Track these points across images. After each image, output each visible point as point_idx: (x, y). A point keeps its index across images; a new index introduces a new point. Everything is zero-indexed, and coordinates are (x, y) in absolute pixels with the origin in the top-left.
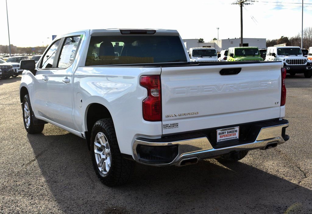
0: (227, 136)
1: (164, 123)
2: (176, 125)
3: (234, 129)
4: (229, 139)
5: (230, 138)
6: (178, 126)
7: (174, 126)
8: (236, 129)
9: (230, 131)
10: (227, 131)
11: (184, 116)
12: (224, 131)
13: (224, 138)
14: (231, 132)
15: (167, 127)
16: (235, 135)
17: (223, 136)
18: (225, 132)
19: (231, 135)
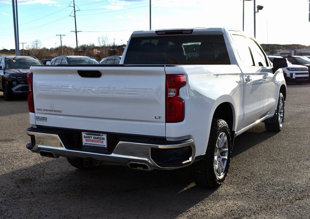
0: (93, 141)
1: (37, 115)
2: (44, 119)
3: (100, 135)
4: (96, 145)
6: (47, 120)
7: (43, 119)
8: (103, 137)
9: (96, 136)
10: (93, 136)
11: (55, 113)
12: (90, 136)
13: (90, 142)
14: (97, 138)
15: (38, 119)
16: (103, 142)
17: (90, 140)
18: (91, 137)
19: (98, 141)
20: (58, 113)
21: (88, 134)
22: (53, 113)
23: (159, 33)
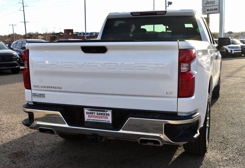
0: (96, 117)
1: (34, 92)
2: (43, 96)
3: (104, 111)
4: (99, 121)
5: (101, 121)
6: (44, 96)
7: (41, 96)
8: (108, 113)
9: (100, 112)
10: (96, 112)
11: (54, 89)
12: (93, 112)
13: (93, 118)
14: (101, 114)
15: (35, 95)
16: (107, 118)
17: (92, 116)
18: (95, 113)
19: (102, 117)
20: (58, 90)
21: (91, 110)
22: (52, 89)
23: (133, 14)
